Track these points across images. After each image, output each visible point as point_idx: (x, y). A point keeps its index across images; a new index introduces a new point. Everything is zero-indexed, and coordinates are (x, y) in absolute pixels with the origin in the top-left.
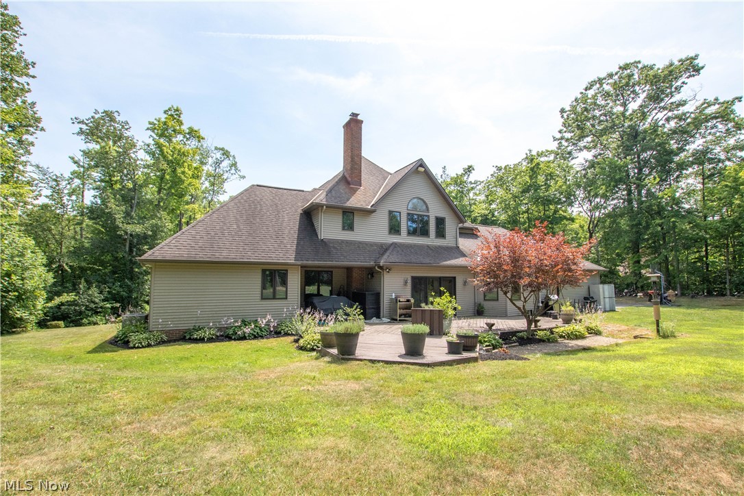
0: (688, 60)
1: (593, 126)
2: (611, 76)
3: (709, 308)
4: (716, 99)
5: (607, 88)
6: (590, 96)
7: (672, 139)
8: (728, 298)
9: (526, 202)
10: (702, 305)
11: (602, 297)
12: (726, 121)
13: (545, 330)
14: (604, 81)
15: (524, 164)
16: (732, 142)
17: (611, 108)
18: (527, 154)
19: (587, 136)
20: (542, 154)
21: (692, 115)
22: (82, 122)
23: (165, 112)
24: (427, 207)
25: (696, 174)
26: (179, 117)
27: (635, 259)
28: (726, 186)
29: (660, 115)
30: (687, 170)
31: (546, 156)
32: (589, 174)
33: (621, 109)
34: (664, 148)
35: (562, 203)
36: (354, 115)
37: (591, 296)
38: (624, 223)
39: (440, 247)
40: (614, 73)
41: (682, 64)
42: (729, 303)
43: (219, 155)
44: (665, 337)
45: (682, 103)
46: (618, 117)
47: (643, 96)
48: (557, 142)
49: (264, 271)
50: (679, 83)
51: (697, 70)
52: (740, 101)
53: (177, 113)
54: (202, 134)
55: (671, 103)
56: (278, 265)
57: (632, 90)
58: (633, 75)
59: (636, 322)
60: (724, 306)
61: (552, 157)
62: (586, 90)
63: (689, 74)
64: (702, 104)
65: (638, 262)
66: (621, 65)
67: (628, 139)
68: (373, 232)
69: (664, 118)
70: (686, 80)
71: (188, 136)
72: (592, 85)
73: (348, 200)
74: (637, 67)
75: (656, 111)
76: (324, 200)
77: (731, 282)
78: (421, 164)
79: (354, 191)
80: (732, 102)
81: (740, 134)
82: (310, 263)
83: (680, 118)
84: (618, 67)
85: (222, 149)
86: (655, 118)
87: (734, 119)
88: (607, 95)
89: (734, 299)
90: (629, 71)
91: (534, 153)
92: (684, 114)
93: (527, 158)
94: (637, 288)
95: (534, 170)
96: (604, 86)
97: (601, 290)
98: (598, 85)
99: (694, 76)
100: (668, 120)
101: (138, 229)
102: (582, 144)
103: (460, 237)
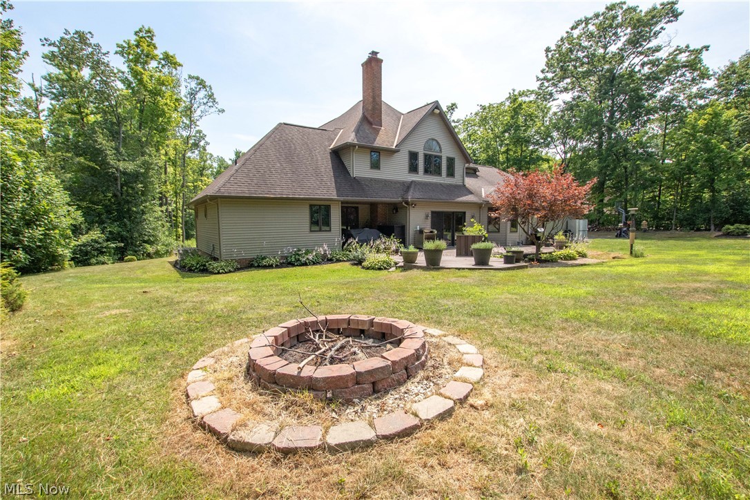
0: (669, 4)
1: (575, 67)
2: (597, 16)
3: (659, 239)
4: (687, 47)
5: (592, 28)
6: (575, 36)
7: (644, 84)
8: (673, 231)
9: (508, 142)
10: (653, 237)
11: (577, 230)
12: (693, 70)
13: (546, 253)
14: (590, 21)
15: (508, 103)
16: (694, 90)
17: (595, 50)
18: (510, 94)
19: (568, 78)
20: (523, 94)
21: (664, 62)
22: (53, 44)
23: (136, 33)
24: (440, 147)
25: (660, 120)
26: (152, 39)
27: (600, 198)
28: (686, 133)
29: (637, 60)
30: (653, 115)
31: (527, 96)
32: (566, 116)
33: (601, 51)
34: (637, 94)
35: (539, 144)
36: (374, 53)
37: (569, 229)
38: (593, 164)
39: (450, 186)
40: (601, 13)
41: (663, 8)
42: (673, 236)
43: (193, 84)
44: (636, 256)
45: (658, 49)
46: (599, 60)
47: (623, 39)
48: (540, 82)
49: (311, 206)
50: (657, 28)
51: (676, 15)
52: (707, 50)
53: (149, 34)
54: (179, 60)
55: (648, 49)
56: (321, 200)
57: (614, 32)
58: (618, 16)
59: (608, 249)
60: (670, 238)
61: (533, 97)
62: (572, 29)
63: (668, 19)
64: (675, 51)
65: (602, 201)
66: (608, 5)
67: (605, 83)
68: (396, 170)
69: (640, 64)
70: (665, 26)
71: (163, 62)
72: (578, 25)
73: (375, 140)
74: (622, 8)
75: (634, 56)
76: (355, 140)
77: (677, 219)
78: (436, 105)
79: (377, 132)
80: (701, 50)
81: (703, 82)
82: (350, 199)
83: (654, 63)
84: (605, 7)
85: (198, 78)
86: (632, 63)
87: (700, 68)
88: (591, 36)
89: (677, 232)
90: (614, 12)
91: (516, 93)
92: (658, 60)
93: (510, 98)
94: (599, 223)
95: (516, 111)
96: (590, 26)
97: (577, 224)
98: (583, 25)
99: (672, 21)
100: (643, 65)
101: (130, 167)
102: (562, 85)
103: (467, 176)
